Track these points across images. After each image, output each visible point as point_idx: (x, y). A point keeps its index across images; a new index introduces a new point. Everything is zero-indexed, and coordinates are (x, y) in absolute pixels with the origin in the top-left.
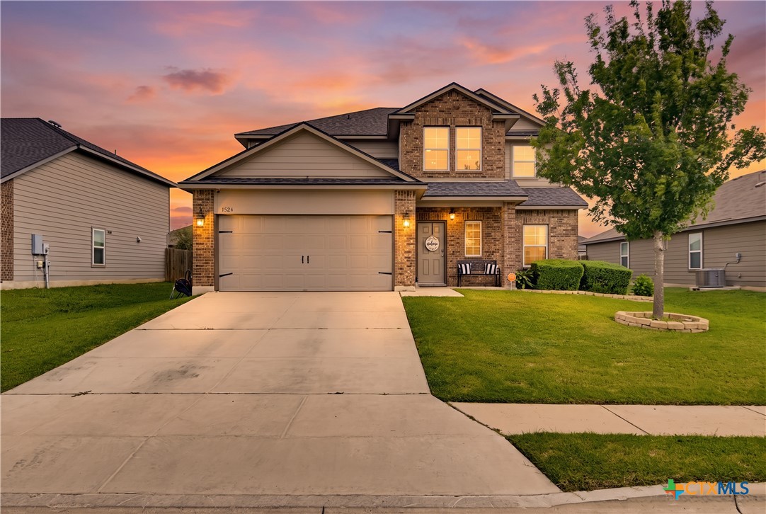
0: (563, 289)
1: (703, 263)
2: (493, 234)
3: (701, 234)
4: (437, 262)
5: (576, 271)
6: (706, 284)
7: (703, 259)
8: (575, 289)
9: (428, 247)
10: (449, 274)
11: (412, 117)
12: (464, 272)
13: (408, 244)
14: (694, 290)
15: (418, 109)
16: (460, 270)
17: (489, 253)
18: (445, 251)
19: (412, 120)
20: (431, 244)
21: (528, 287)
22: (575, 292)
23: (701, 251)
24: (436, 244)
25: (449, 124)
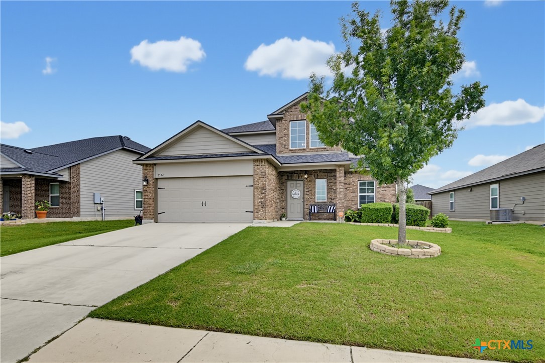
0: (378, 222)
1: (500, 205)
2: (333, 187)
3: (498, 185)
4: (299, 205)
5: (387, 210)
6: (497, 219)
7: (500, 202)
8: (387, 222)
9: (293, 196)
10: (306, 213)
11: (282, 116)
12: (313, 211)
13: (261, 193)
14: (489, 223)
15: (286, 110)
16: (310, 210)
17: (331, 199)
18: (303, 198)
19: (282, 118)
20: (295, 194)
21: (355, 221)
22: (386, 225)
23: (498, 197)
24: (298, 194)
25: (305, 119)
